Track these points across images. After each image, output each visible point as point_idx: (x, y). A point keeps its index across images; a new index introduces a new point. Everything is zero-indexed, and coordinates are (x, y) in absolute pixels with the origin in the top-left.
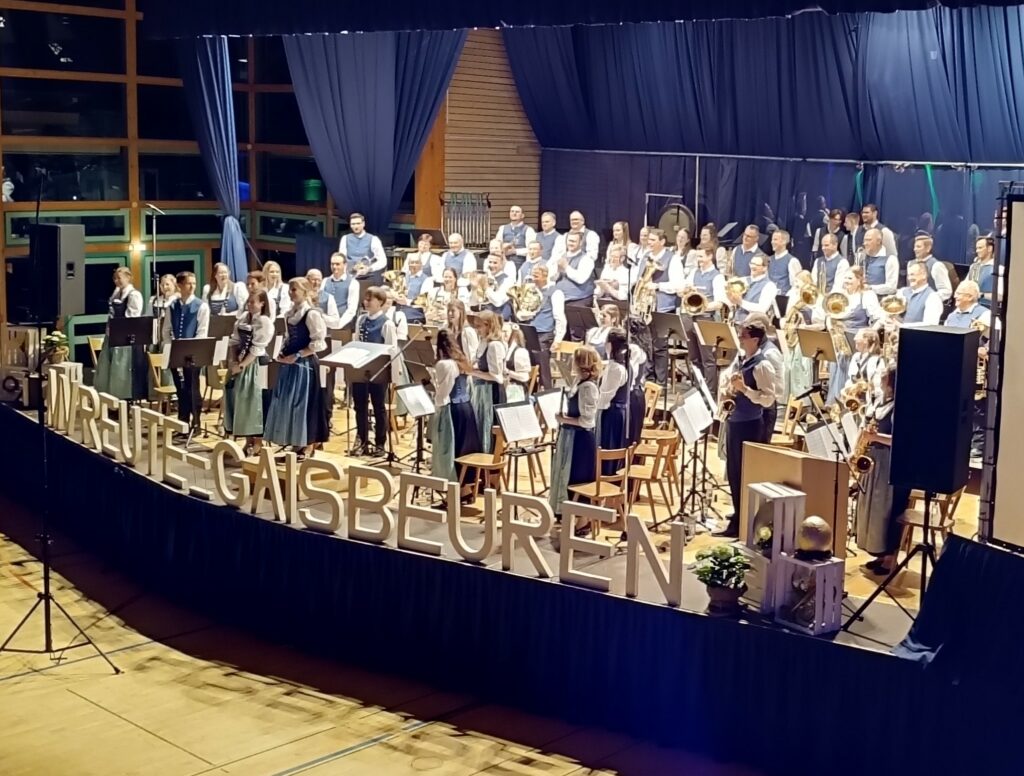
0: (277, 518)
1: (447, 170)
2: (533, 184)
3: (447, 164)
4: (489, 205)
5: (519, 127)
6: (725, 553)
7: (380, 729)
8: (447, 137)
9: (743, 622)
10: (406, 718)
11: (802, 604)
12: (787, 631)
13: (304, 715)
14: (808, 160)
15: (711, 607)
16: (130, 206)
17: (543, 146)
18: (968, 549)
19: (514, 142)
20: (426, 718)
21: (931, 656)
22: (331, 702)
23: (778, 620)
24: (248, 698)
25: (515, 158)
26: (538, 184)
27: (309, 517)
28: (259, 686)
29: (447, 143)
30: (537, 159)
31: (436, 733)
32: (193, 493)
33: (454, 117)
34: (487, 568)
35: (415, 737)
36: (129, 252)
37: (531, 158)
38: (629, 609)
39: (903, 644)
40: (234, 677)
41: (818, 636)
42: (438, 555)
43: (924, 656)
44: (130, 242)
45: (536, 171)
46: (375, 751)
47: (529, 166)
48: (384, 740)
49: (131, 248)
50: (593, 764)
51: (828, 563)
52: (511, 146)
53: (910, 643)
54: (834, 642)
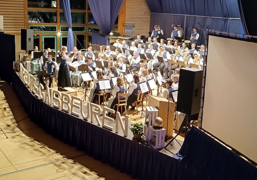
0: (49, 104)
1: (126, 18)
2: (148, 21)
3: (126, 16)
4: (134, 26)
5: (145, 7)
6: (138, 124)
7: (56, 159)
8: (126, 10)
9: (140, 143)
10: (64, 157)
11: (155, 140)
12: (149, 147)
13: (41, 154)
14: (211, 17)
15: (133, 138)
16: (58, 24)
17: (151, 12)
18: (196, 130)
19: (144, 11)
20: (69, 158)
21: (181, 158)
22: (49, 151)
23: (149, 143)
24: (32, 148)
25: (144, 15)
26: (150, 21)
27: (55, 104)
28: (36, 145)
29: (126, 11)
30: (150, 15)
31: (68, 162)
32: (36, 96)
33: (128, 5)
34: (87, 122)
35: (63, 163)
36: (57, 35)
37: (148, 15)
38: (115, 136)
39: (177, 154)
40: (32, 142)
41: (157, 149)
42: (78, 117)
43: (180, 158)
44: (57, 33)
45: (150, 18)
46: (52, 165)
47: (148, 17)
48: (55, 163)
49: (57, 34)
50: (100, 176)
51: (160, 130)
52: (143, 12)
53: (179, 154)
54: (160, 151)
